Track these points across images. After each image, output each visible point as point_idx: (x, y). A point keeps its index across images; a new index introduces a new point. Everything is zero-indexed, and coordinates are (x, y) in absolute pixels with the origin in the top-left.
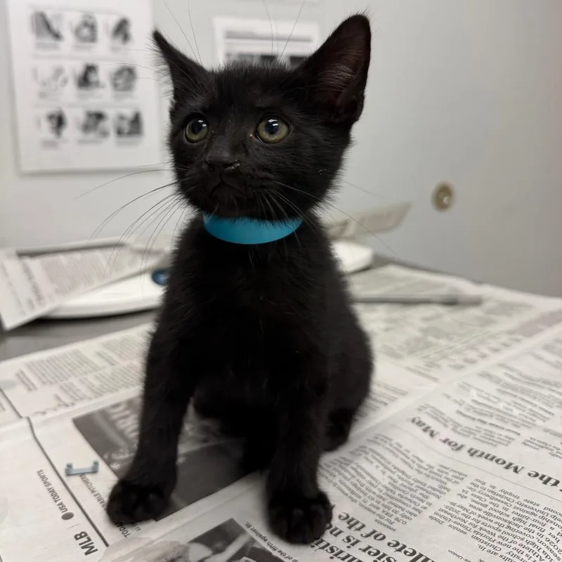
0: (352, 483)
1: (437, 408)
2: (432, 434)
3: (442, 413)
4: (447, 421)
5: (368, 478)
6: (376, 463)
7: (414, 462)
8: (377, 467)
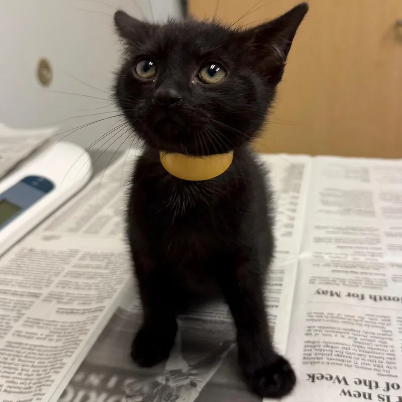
0: (335, 355)
1: (322, 276)
2: (338, 295)
3: (328, 278)
4: (335, 281)
5: (340, 346)
6: (333, 334)
7: (350, 320)
8: (336, 336)
